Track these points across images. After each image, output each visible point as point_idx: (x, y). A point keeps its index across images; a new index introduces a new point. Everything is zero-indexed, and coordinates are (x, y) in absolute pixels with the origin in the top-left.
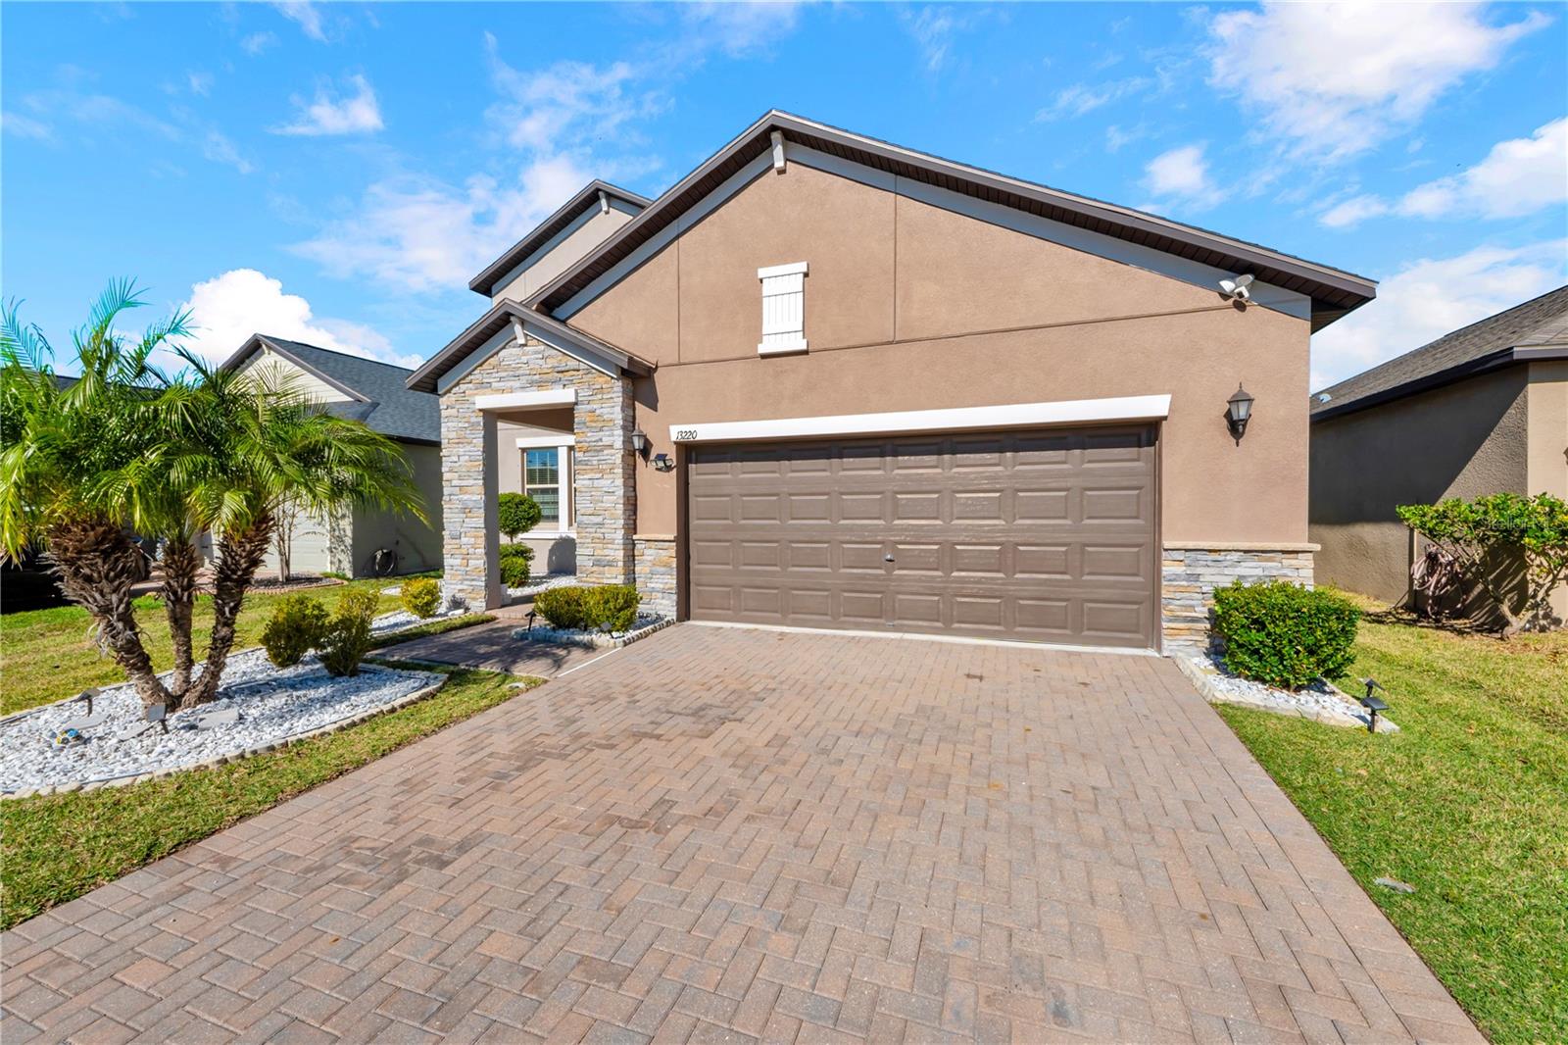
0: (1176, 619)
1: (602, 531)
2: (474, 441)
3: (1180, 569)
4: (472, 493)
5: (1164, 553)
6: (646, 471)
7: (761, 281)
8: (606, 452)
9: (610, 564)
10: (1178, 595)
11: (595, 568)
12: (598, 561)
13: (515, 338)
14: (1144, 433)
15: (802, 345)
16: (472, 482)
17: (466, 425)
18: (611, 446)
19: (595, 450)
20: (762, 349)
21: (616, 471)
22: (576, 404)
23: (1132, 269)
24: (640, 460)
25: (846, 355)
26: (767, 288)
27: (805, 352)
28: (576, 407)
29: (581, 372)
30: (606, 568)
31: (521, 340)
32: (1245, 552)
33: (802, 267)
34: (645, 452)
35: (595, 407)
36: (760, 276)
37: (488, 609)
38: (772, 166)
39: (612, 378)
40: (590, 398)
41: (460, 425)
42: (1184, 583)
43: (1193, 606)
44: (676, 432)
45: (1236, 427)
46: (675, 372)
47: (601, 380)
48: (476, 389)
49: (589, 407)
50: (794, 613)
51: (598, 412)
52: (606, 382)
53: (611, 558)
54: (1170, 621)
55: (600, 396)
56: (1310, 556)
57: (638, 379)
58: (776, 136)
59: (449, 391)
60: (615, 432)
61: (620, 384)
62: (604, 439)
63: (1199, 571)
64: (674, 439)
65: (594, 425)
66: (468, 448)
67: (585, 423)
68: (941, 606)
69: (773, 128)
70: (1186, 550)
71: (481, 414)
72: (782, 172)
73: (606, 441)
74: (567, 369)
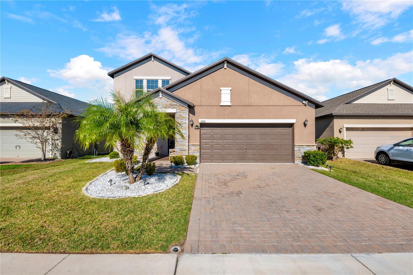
0: (297, 157)
1: (183, 143)
3: (297, 149)
5: (295, 146)
6: (192, 129)
10: (297, 153)
11: (180, 152)
12: (181, 150)
15: (230, 104)
18: (185, 123)
19: (181, 124)
20: (221, 104)
21: (186, 129)
22: (176, 113)
25: (239, 107)
26: (222, 92)
27: (230, 106)
28: (176, 114)
29: (178, 106)
30: (183, 151)
33: (230, 88)
34: (192, 125)
36: (221, 89)
38: (223, 67)
39: (186, 108)
40: (180, 112)
42: (298, 151)
43: (299, 155)
44: (200, 121)
46: (200, 107)
47: (183, 108)
49: (179, 114)
51: (182, 115)
52: (184, 109)
53: (185, 149)
55: (182, 112)
56: (316, 146)
57: (191, 108)
60: (186, 120)
61: (188, 109)
62: (183, 121)
63: (300, 149)
65: (180, 118)
67: (178, 117)
69: (226, 60)
70: (299, 146)
72: (225, 69)
73: (184, 122)
74: (174, 104)
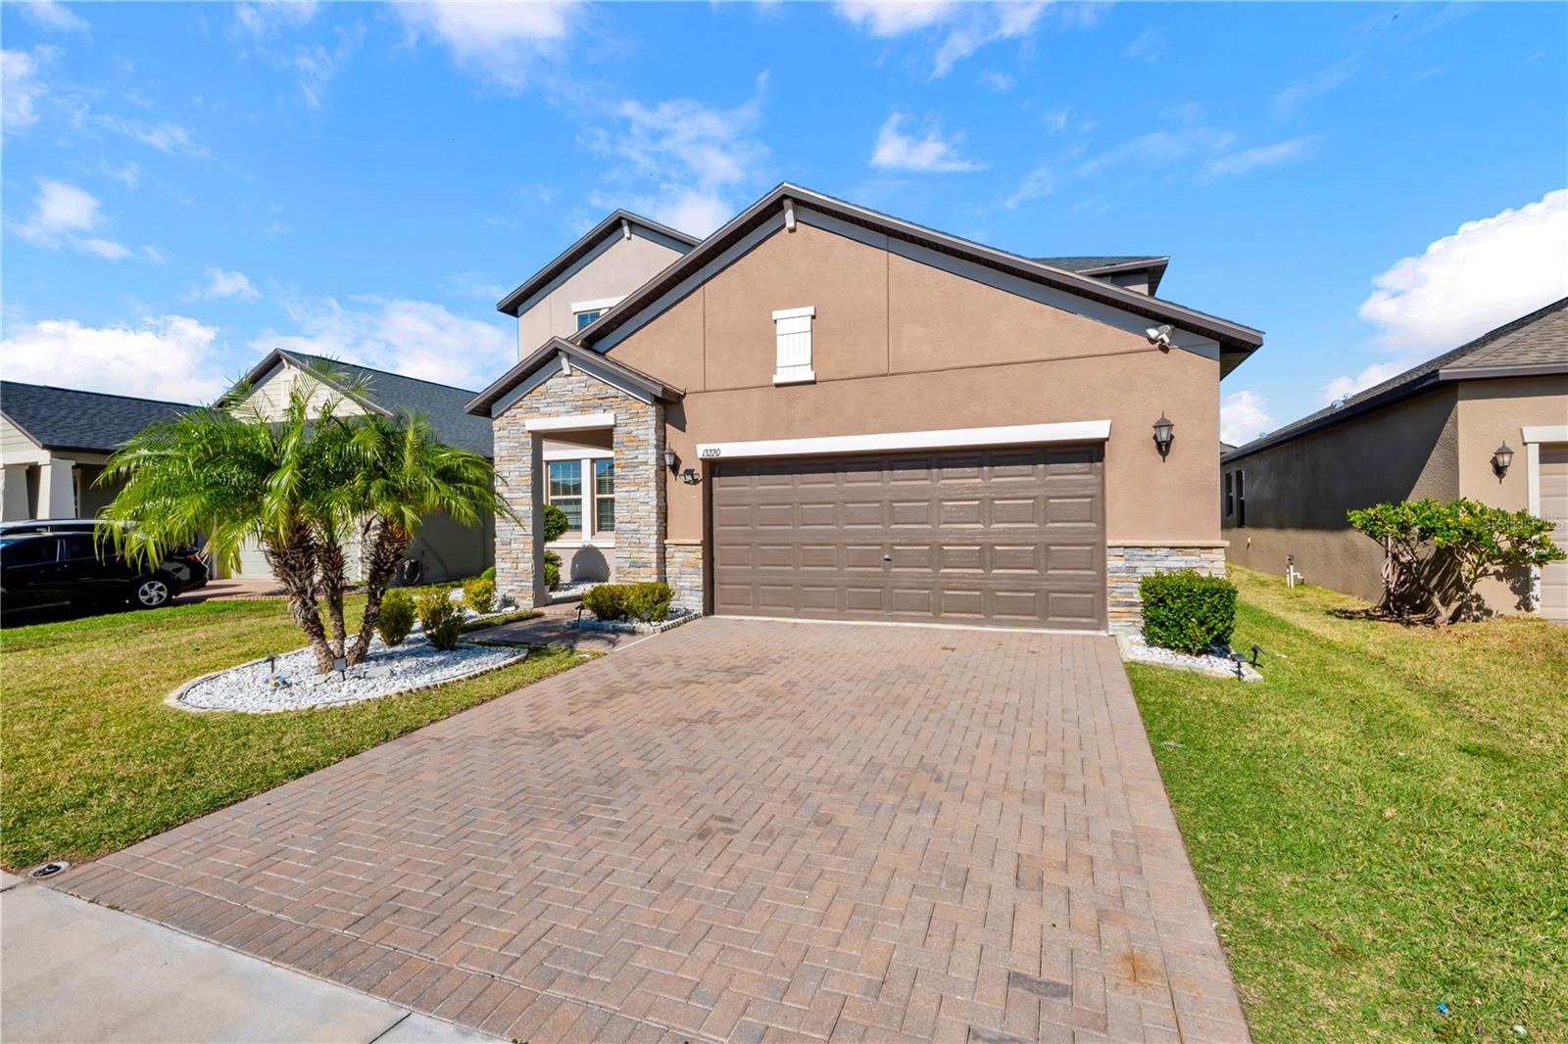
0: (1118, 604)
1: (638, 536)
2: (524, 459)
3: (1120, 563)
4: (522, 504)
5: (1108, 550)
6: (675, 484)
7: (776, 321)
8: (641, 468)
9: (645, 565)
10: (1120, 585)
11: (631, 569)
12: (635, 562)
13: (562, 369)
14: (1091, 451)
15: (811, 377)
16: (522, 495)
17: (517, 445)
18: (646, 463)
19: (632, 467)
20: (777, 379)
21: (650, 484)
22: (615, 426)
23: (1079, 318)
24: (670, 474)
25: (848, 386)
26: (781, 328)
27: (814, 382)
28: (615, 429)
29: (619, 399)
30: (642, 569)
31: (567, 371)
32: (1171, 548)
33: (810, 310)
34: (675, 468)
35: (632, 429)
36: (774, 318)
37: (535, 607)
38: (784, 226)
39: (647, 404)
40: (627, 421)
41: (511, 444)
42: (1124, 574)
43: (1131, 593)
44: (702, 450)
45: (1163, 448)
46: (701, 399)
47: (637, 405)
48: (526, 413)
49: (626, 429)
50: (805, 607)
51: (634, 433)
52: (641, 408)
53: (646, 560)
54: (1113, 606)
55: (636, 420)
56: (1222, 550)
57: (669, 406)
58: (787, 203)
59: (502, 415)
60: (650, 451)
61: (654, 409)
62: (640, 457)
63: (1135, 564)
64: (700, 456)
65: (631, 444)
66: (518, 464)
67: (622, 443)
68: (931, 598)
69: (785, 197)
70: (1126, 547)
71: (530, 435)
72: (792, 230)
73: (642, 458)
74: (607, 395)
